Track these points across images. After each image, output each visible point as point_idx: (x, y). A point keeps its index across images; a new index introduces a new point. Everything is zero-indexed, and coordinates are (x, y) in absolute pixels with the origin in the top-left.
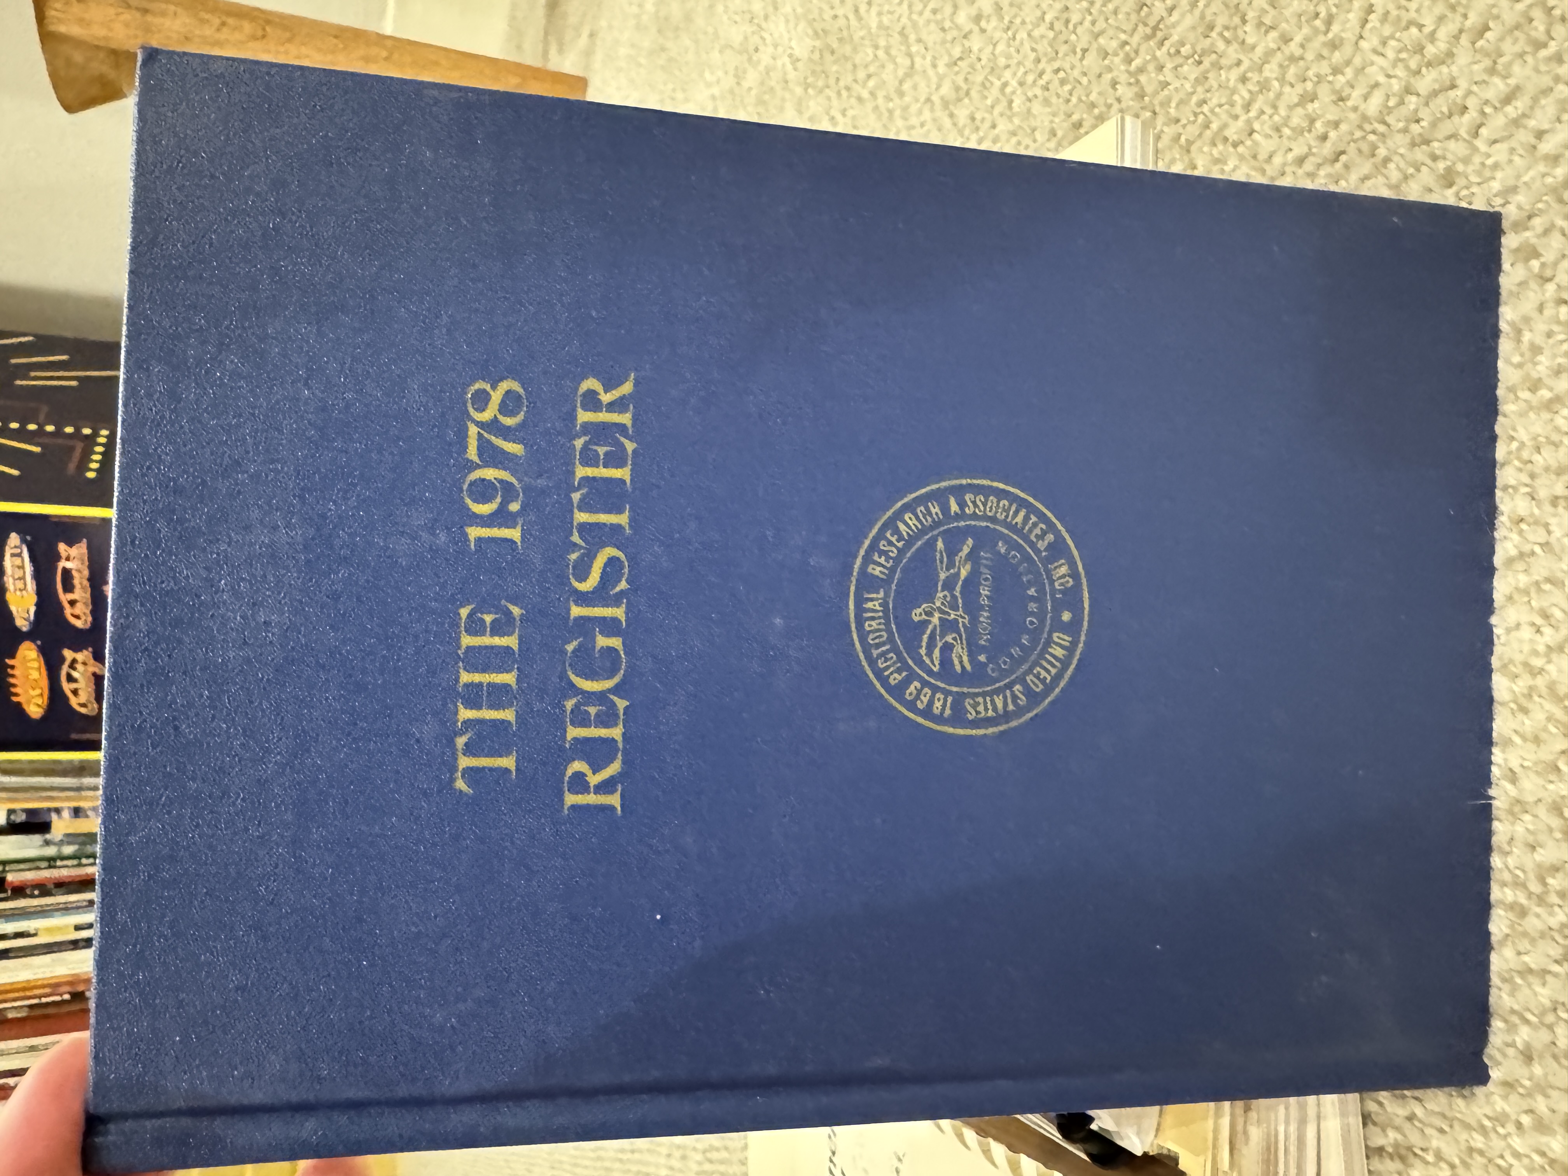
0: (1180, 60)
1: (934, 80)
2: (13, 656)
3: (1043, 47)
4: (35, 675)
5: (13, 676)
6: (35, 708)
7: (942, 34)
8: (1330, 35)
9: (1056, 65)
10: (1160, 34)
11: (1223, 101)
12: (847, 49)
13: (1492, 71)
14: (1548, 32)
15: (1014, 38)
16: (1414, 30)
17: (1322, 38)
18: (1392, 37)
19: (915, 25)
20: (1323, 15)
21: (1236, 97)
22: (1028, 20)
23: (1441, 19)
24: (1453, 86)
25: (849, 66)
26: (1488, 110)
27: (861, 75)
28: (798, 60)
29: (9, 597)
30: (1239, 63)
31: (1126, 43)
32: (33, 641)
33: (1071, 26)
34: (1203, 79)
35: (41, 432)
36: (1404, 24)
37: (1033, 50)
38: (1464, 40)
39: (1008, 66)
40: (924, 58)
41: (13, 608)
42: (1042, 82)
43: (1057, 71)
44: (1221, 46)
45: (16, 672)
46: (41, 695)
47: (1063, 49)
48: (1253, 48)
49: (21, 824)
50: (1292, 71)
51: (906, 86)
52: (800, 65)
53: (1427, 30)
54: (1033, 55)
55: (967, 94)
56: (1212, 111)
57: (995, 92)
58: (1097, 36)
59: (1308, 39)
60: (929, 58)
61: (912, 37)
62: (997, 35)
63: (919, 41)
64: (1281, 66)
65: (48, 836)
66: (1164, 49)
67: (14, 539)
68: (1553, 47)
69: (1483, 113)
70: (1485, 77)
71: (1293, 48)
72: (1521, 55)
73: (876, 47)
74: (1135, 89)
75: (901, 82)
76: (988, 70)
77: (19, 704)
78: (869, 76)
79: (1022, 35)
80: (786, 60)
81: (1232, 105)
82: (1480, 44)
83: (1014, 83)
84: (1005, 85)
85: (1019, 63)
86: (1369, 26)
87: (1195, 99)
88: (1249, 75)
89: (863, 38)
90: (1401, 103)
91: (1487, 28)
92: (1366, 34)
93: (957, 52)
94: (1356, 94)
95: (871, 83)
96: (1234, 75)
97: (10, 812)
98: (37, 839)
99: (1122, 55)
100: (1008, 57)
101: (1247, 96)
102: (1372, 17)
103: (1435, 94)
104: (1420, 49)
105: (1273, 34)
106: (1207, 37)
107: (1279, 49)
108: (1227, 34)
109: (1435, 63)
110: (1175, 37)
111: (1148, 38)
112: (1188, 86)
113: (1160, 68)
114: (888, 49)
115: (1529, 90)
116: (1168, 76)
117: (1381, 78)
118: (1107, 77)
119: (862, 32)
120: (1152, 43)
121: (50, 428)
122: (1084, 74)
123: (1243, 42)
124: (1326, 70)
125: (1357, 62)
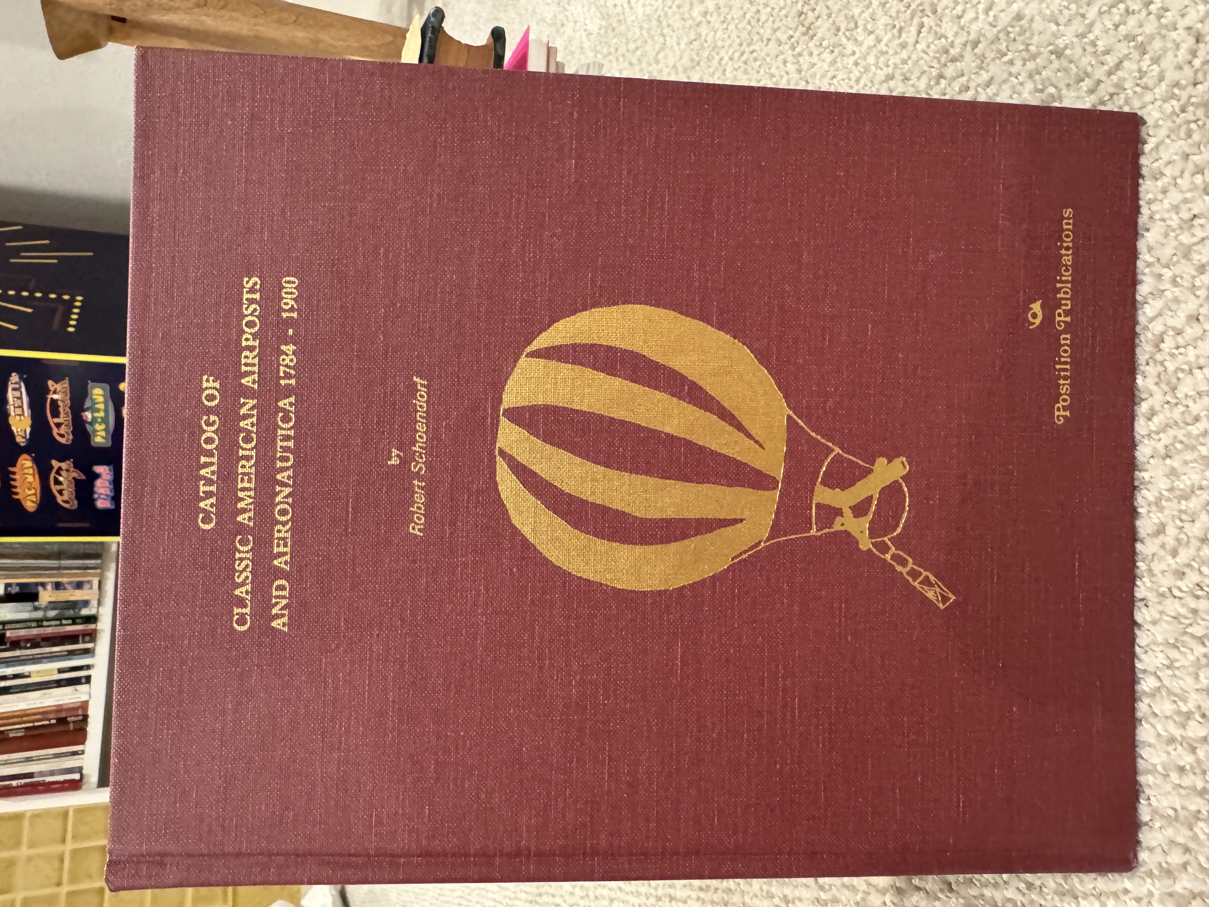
0: (822, 50)
1: (678, 53)
2: (14, 465)
3: (744, 35)
4: (30, 479)
5: (14, 480)
6: (30, 504)
7: (683, 23)
8: (901, 40)
9: (752, 48)
10: (811, 32)
11: (845, 76)
12: (623, 28)
13: (981, 68)
14: (1007, 47)
15: (727, 29)
16: (943, 40)
17: (897, 42)
18: (932, 44)
19: (666, 14)
20: (898, 27)
21: (851, 75)
22: (735, 17)
23: (956, 34)
24: (963, 75)
25: (624, 40)
26: (979, 89)
27: (632, 46)
28: (591, 34)
29: (11, 421)
30: (854, 53)
31: (792, 37)
32: (29, 453)
33: (760, 23)
34: (834, 62)
35: (32, 296)
36: (939, 36)
37: (739, 37)
38: (969, 48)
39: (723, 47)
40: (671, 37)
41: (14, 428)
42: (744, 58)
43: (752, 52)
44: (844, 41)
45: (16, 477)
46: (35, 494)
47: (756, 38)
48: (861, 44)
49: (16, 594)
50: (882, 59)
51: (661, 56)
52: (592, 37)
53: (949, 40)
54: (738, 41)
55: (698, 64)
56: (838, 82)
57: (715, 62)
58: (775, 31)
59: (890, 41)
60: (675, 38)
61: (665, 23)
62: (717, 26)
63: (669, 26)
64: (876, 56)
65: (36, 604)
66: (813, 41)
67: (15, 377)
68: (1009, 56)
70: (978, 70)
71: (882, 46)
72: (994, 59)
73: (641, 28)
74: (797, 66)
75: (658, 53)
76: (711, 49)
77: (18, 501)
78: (637, 48)
79: (732, 27)
80: (583, 34)
81: (850, 79)
82: (976, 50)
83: (726, 58)
84: (721, 59)
85: (730, 46)
86: (921, 35)
87: (829, 75)
88: (859, 61)
89: (633, 21)
90: (938, 83)
91: (979, 42)
92: (920, 40)
93: (692, 36)
95: (639, 53)
96: (852, 60)
97: (7, 586)
98: (28, 605)
99: (789, 43)
100: (723, 40)
101: (858, 74)
102: (923, 30)
103: (954, 79)
104: (947, 52)
105: (872, 37)
106: (836, 35)
107: (875, 46)
108: (847, 33)
109: (954, 60)
110: (819, 35)
111: (805, 34)
112: (826, 67)
113: (811, 54)
114: (649, 30)
115: (998, 80)
116: (815, 59)
117: (926, 68)
118: (781, 58)
119: (633, 18)
120: (806, 37)
121: (38, 295)
122: (768, 55)
123: (856, 40)
124: (898, 62)
125: (914, 57)
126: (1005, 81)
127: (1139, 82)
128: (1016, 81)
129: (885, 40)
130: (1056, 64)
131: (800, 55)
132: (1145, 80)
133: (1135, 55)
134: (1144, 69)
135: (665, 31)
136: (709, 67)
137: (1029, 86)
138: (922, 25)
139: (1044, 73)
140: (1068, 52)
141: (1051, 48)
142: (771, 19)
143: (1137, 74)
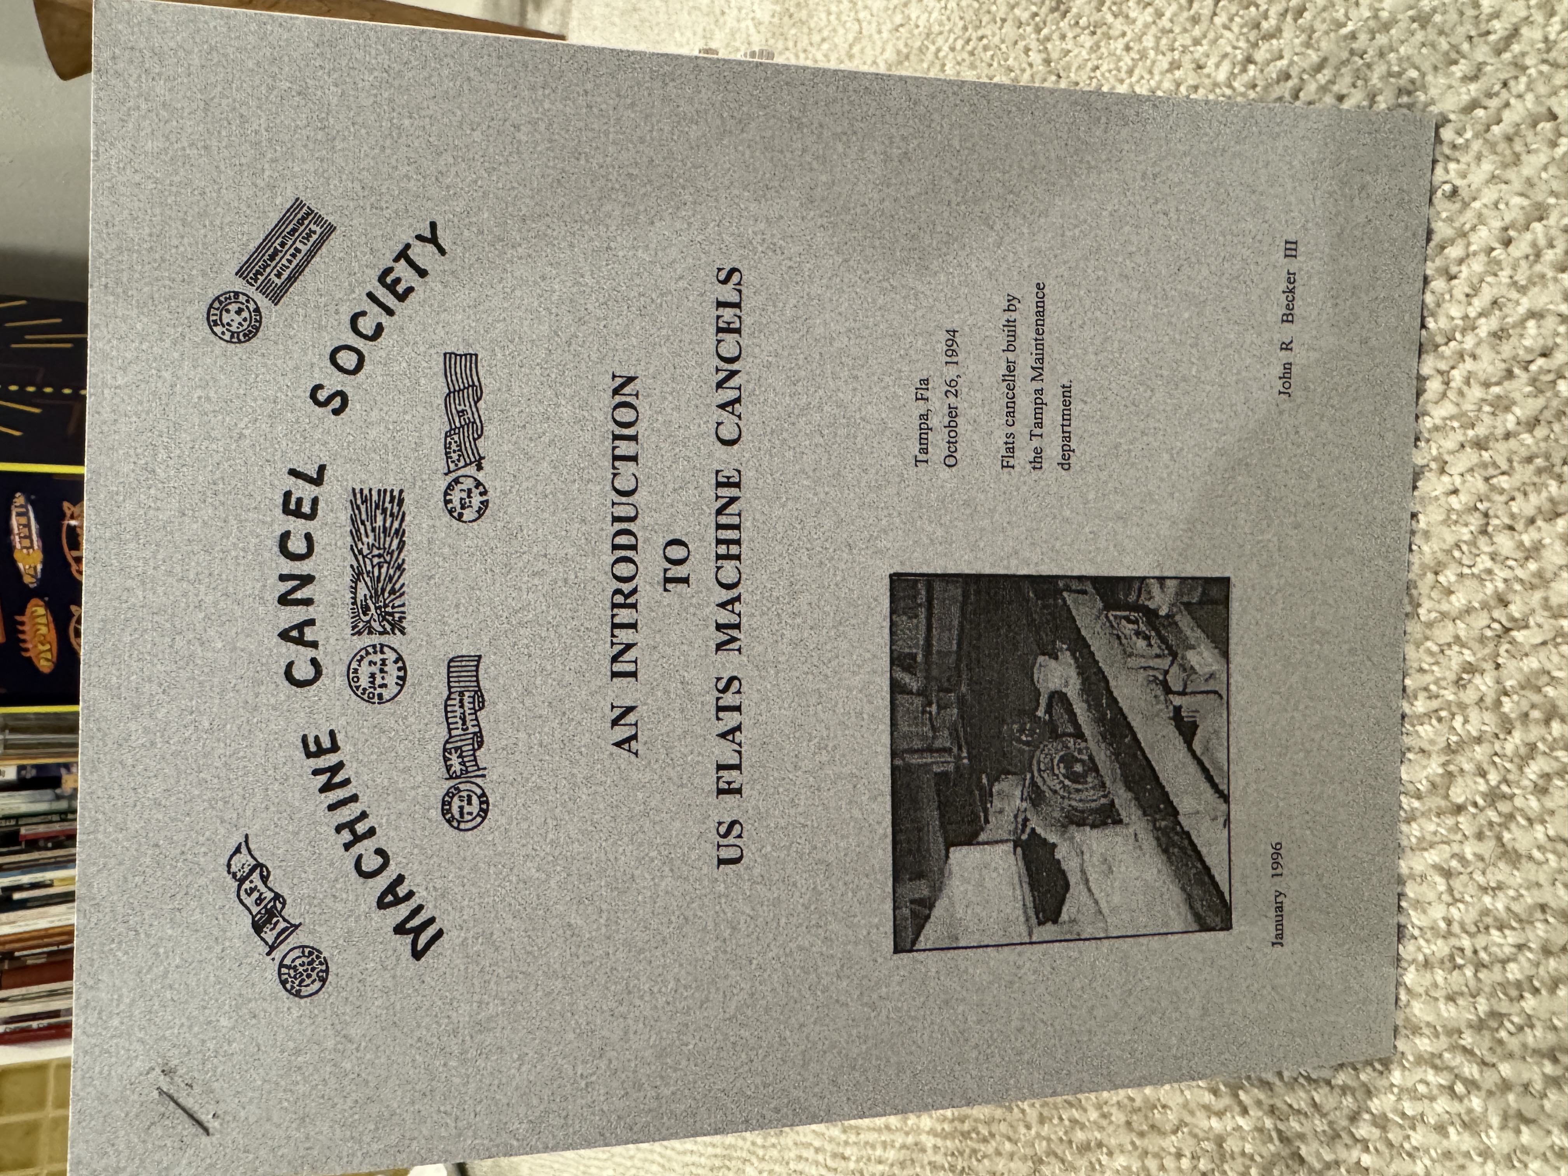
0: (1078, 30)
1: (879, 44)
3: (969, 15)
4: (44, 630)
5: (23, 632)
6: (45, 665)
8: (1192, 12)
9: (980, 33)
11: (1112, 66)
12: (804, 14)
13: (1308, 45)
14: (1346, 15)
15: (946, 8)
16: (1253, 9)
17: (1185, 14)
18: (1237, 14)
21: (1121, 64)
24: (1281, 57)
25: (806, 30)
26: (1305, 77)
27: (816, 38)
28: (760, 23)
29: (17, 555)
30: (1124, 34)
31: (1036, 14)
34: (1096, 48)
35: (39, 393)
37: (961, 18)
38: (1289, 18)
39: (941, 33)
40: (870, 23)
41: (21, 565)
42: (969, 48)
43: (981, 38)
44: (1110, 19)
45: (26, 628)
46: (50, 650)
47: (986, 19)
48: (1134, 21)
49: (33, 778)
50: (1164, 41)
51: (856, 50)
52: (762, 29)
53: (1263, 8)
54: (961, 24)
55: (907, 57)
56: (1103, 75)
57: (930, 56)
59: (1175, 15)
60: (874, 25)
64: (1155, 36)
65: (58, 791)
66: (1066, 21)
67: (20, 499)
68: (1350, 27)
69: (1302, 79)
70: (1303, 49)
71: (1165, 22)
72: (1326, 33)
73: (829, 13)
74: (1044, 56)
75: (851, 46)
76: (924, 36)
78: (823, 40)
80: (750, 23)
81: (1119, 70)
82: (1300, 21)
83: (946, 48)
84: (939, 50)
85: (951, 31)
87: (1090, 65)
88: (1131, 44)
90: (1244, 70)
91: (1305, 9)
92: (1218, 11)
93: (898, 19)
94: (1211, 62)
95: (825, 46)
96: (1120, 44)
97: (21, 768)
98: (48, 793)
99: (1033, 24)
100: (941, 24)
101: (1130, 63)
103: (1268, 63)
104: (1257, 26)
105: (1150, 10)
106: (1099, 10)
107: (1154, 22)
108: (1114, 8)
109: (1268, 37)
110: (1074, 10)
111: (1053, 10)
112: (1084, 54)
113: (1063, 37)
114: (839, 15)
115: (1333, 61)
116: (1069, 44)
117: (1229, 49)
118: (1021, 44)
120: (1056, 14)
121: (48, 390)
122: (1003, 41)
123: (1127, 17)
124: (1189, 42)
125: (1211, 35)
126: (1345, 63)
127: (1545, 56)
128: (1361, 62)
129: (1168, 14)
130: (1420, 36)
131: (1048, 39)
132: (1553, 54)
134: (1552, 37)
135: (861, 15)
136: (922, 61)
137: (1380, 69)
139: (1402, 50)
140: (1438, 18)
141: (1411, 13)
143: (1541, 46)
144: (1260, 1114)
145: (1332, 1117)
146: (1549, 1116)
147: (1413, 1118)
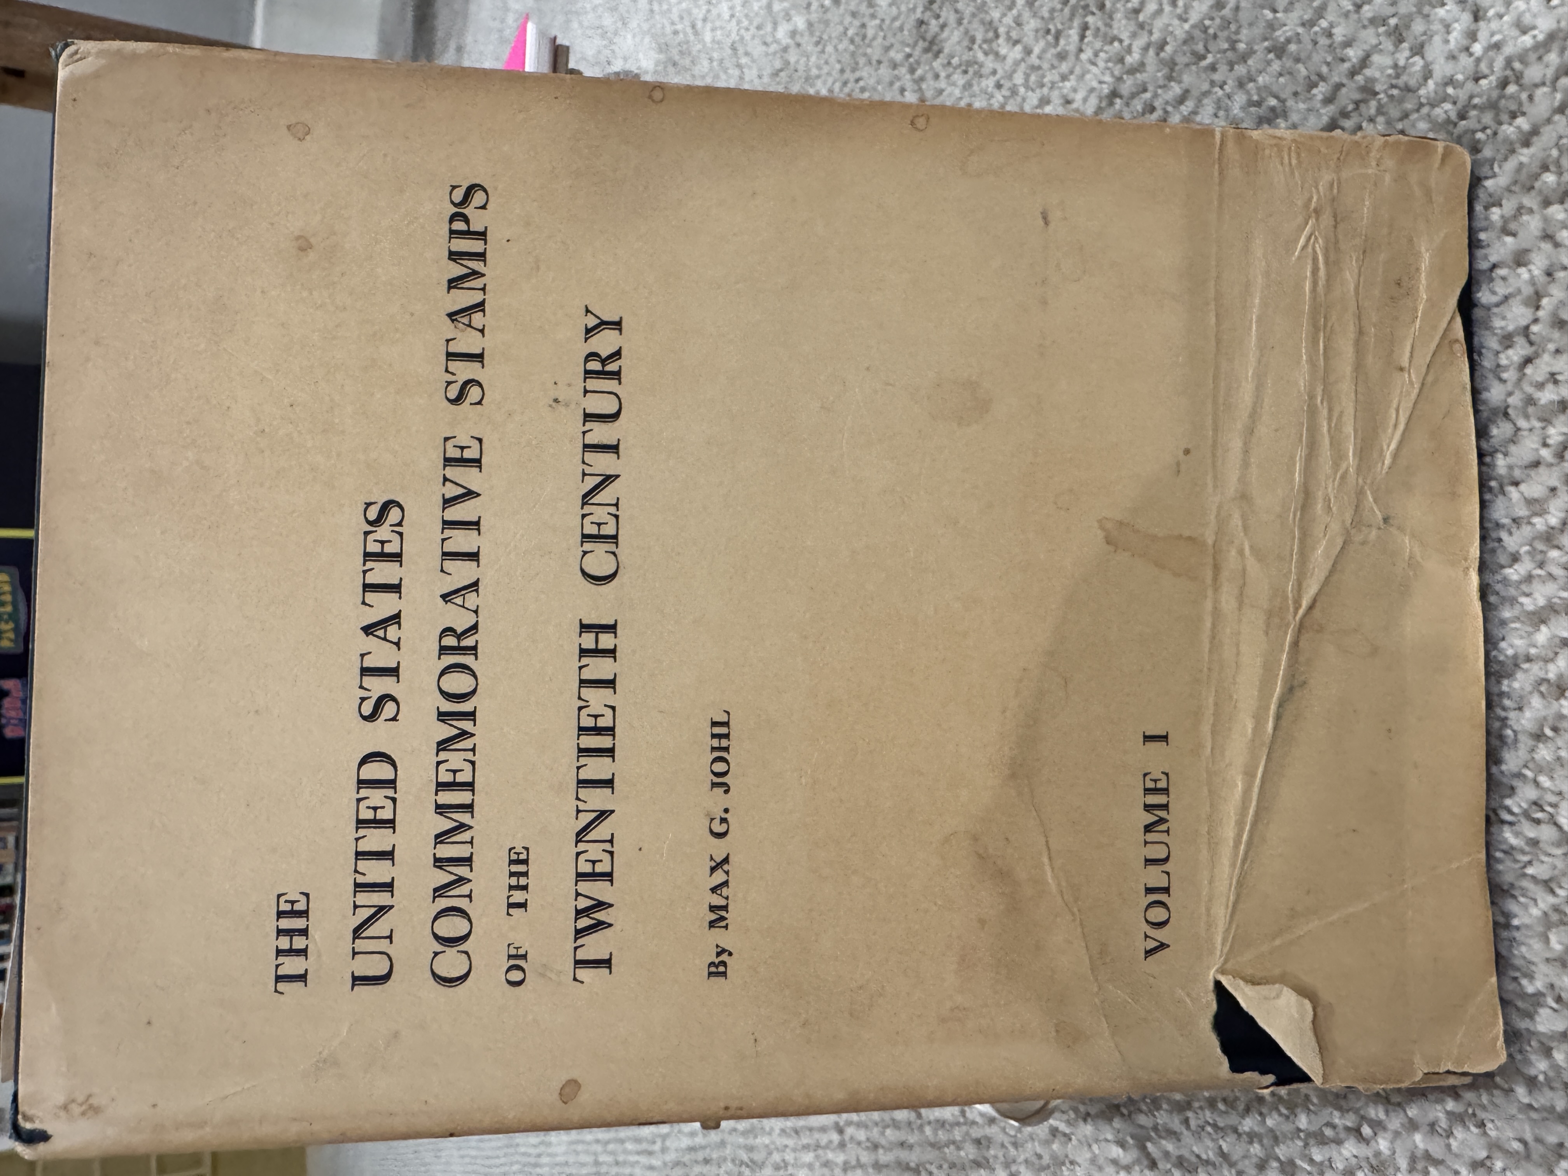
0: (951, 69)
3: (846, 58)
7: (764, 48)
8: (1059, 49)
9: (857, 74)
10: (935, 48)
12: (687, 62)
13: (1170, 78)
14: (1205, 47)
15: (824, 52)
16: (1116, 44)
17: (1053, 51)
18: (1101, 50)
19: (742, 38)
20: (1053, 31)
22: (833, 35)
23: (1134, 35)
24: (1145, 90)
26: (1170, 109)
30: (995, 72)
31: (910, 55)
33: (867, 41)
34: (968, 86)
36: (1109, 39)
37: (839, 62)
38: (1152, 53)
43: (857, 81)
44: (980, 56)
47: (862, 61)
48: (1005, 58)
50: (1033, 78)
53: (1126, 43)
58: (887, 49)
59: (1044, 51)
61: (741, 51)
62: (810, 48)
63: (747, 54)
64: (1025, 73)
66: (939, 61)
68: (1210, 59)
69: (1166, 112)
70: (1166, 82)
71: (1034, 59)
72: (1187, 65)
73: (711, 60)
79: (829, 49)
82: (1162, 55)
85: (829, 74)
86: (1086, 40)
88: (1002, 82)
89: (699, 51)
90: (1111, 104)
91: (1166, 43)
92: (1084, 47)
93: (778, 64)
94: (1079, 97)
99: (907, 64)
100: (819, 68)
101: (1001, 99)
102: (1088, 33)
103: (1133, 96)
104: (1121, 60)
105: (1019, 48)
106: (970, 49)
107: (1023, 60)
108: (985, 46)
109: (1132, 71)
110: (946, 51)
111: (927, 50)
112: (957, 92)
113: (937, 77)
114: (721, 61)
115: (1195, 93)
116: (942, 84)
117: (1095, 84)
118: (897, 85)
119: (699, 46)
120: (930, 55)
122: (878, 83)
123: (997, 54)
124: (1057, 78)
125: (1078, 70)
126: (1206, 94)
127: (1394, 82)
128: (1220, 93)
129: (1037, 50)
130: (1276, 66)
131: (922, 79)
132: (1404, 78)
133: (1388, 45)
134: (1402, 63)
135: (744, 60)
137: (1240, 99)
138: (1085, 27)
139: (1260, 79)
140: (1293, 47)
141: (1266, 44)
142: (882, 34)
143: (1390, 71)
144: (1169, 1166)
145: (1240, 1166)
146: (1457, 1156)
147: (1322, 1163)
